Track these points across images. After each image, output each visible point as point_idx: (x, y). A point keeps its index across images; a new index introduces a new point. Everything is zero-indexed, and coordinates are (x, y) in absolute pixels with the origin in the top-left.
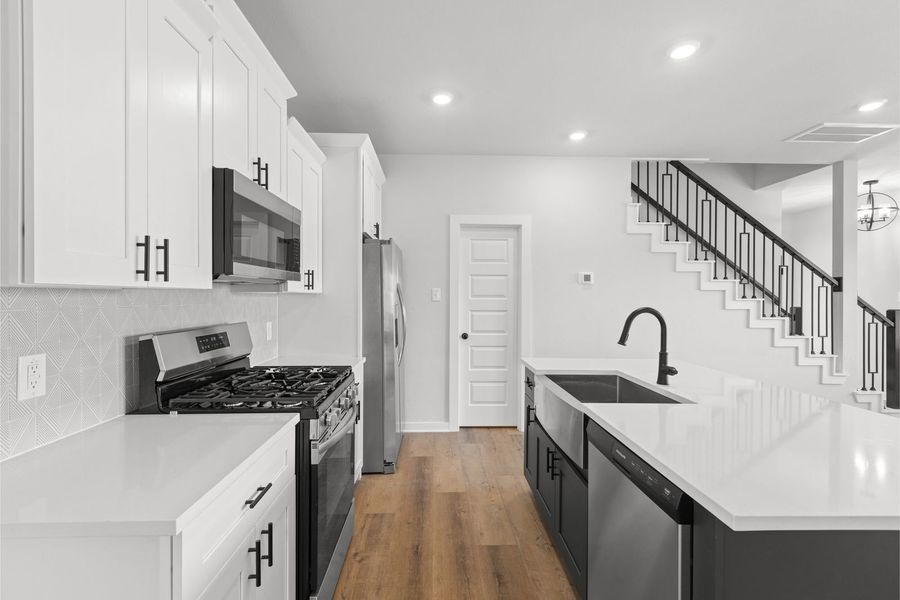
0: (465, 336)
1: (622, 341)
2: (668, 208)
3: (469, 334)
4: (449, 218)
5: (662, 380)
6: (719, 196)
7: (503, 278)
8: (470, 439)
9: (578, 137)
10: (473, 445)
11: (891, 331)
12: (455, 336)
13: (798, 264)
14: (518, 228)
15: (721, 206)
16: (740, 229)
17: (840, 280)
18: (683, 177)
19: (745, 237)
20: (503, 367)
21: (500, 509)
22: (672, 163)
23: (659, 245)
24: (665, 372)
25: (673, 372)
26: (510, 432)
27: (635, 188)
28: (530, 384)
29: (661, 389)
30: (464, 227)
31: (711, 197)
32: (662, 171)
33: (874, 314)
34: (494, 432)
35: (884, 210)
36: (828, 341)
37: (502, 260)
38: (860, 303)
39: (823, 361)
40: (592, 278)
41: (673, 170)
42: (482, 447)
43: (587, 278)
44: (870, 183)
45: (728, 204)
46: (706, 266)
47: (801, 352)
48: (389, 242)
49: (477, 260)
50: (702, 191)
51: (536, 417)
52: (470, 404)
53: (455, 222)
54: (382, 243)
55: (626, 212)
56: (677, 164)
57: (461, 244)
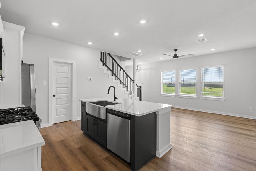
0: (54, 96)
1: (108, 93)
2: (107, 65)
3: (56, 95)
4: (49, 59)
5: (115, 100)
6: (116, 63)
7: (67, 78)
8: (57, 127)
9: (90, 43)
10: (60, 128)
11: (140, 90)
12: (51, 95)
13: (128, 77)
14: (72, 64)
15: (117, 64)
16: (120, 70)
17: (134, 80)
18: (110, 57)
19: (120, 71)
20: (67, 104)
21: (77, 139)
22: (108, 53)
23: (105, 71)
25: (117, 98)
26: (70, 122)
27: (101, 60)
29: (115, 102)
30: (54, 62)
31: (115, 62)
32: (106, 55)
33: (138, 87)
34: (65, 123)
35: (139, 68)
36: (132, 92)
37: (67, 73)
38: (136, 85)
39: (132, 96)
40: (91, 79)
41: (108, 55)
42: (63, 127)
43: (90, 79)
44: (137, 63)
45: (118, 64)
46: (114, 77)
48: (33, 65)
49: (58, 72)
50: (113, 61)
51: (87, 113)
52: (56, 116)
53: (51, 60)
54: (30, 65)
55: (99, 63)
56: (109, 54)
57: (53, 67)
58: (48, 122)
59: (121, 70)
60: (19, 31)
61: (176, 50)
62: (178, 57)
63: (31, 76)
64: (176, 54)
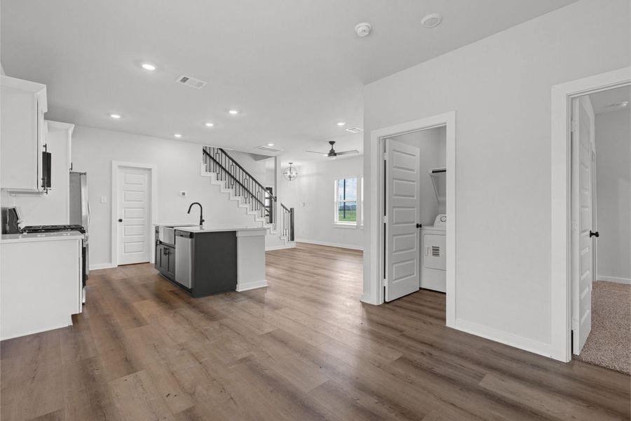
0: (121, 221)
1: (189, 212)
2: (218, 161)
3: (123, 219)
4: (111, 162)
5: (201, 224)
6: (237, 164)
7: (142, 192)
8: (125, 268)
9: (178, 136)
11: (291, 215)
12: (115, 221)
13: (263, 191)
14: (150, 170)
15: (238, 168)
16: (244, 178)
17: (276, 197)
18: (224, 155)
19: (246, 180)
23: (214, 181)
24: (202, 221)
26: (145, 264)
28: (157, 232)
30: (119, 167)
31: (234, 164)
32: (216, 151)
33: (286, 209)
34: (137, 265)
35: (294, 174)
37: (142, 184)
38: (282, 205)
40: (186, 194)
41: (220, 152)
43: (184, 194)
44: (291, 163)
45: (240, 168)
47: (264, 222)
48: (85, 174)
49: (127, 184)
50: (231, 161)
51: (161, 242)
52: (124, 254)
53: (115, 164)
54: (81, 174)
55: (200, 168)
56: (221, 150)
57: (118, 175)
58: (110, 261)
59: (248, 177)
60: (67, 130)
61: (332, 143)
62: (335, 155)
63: (83, 189)
64: (332, 149)
